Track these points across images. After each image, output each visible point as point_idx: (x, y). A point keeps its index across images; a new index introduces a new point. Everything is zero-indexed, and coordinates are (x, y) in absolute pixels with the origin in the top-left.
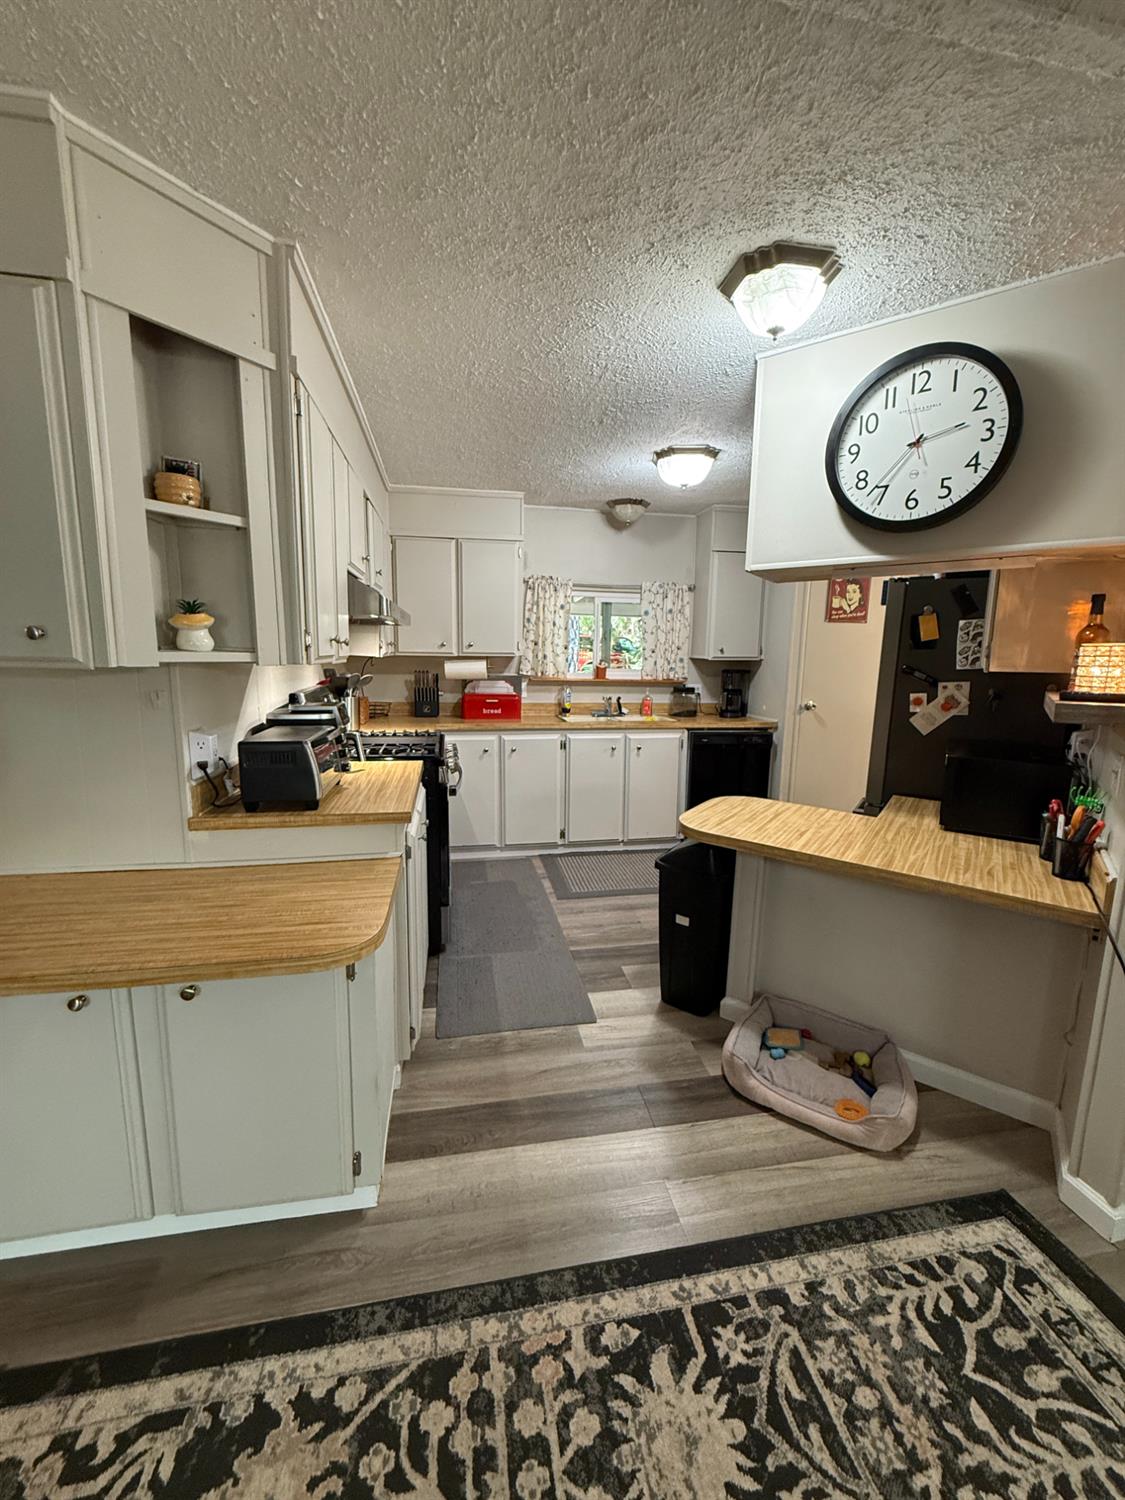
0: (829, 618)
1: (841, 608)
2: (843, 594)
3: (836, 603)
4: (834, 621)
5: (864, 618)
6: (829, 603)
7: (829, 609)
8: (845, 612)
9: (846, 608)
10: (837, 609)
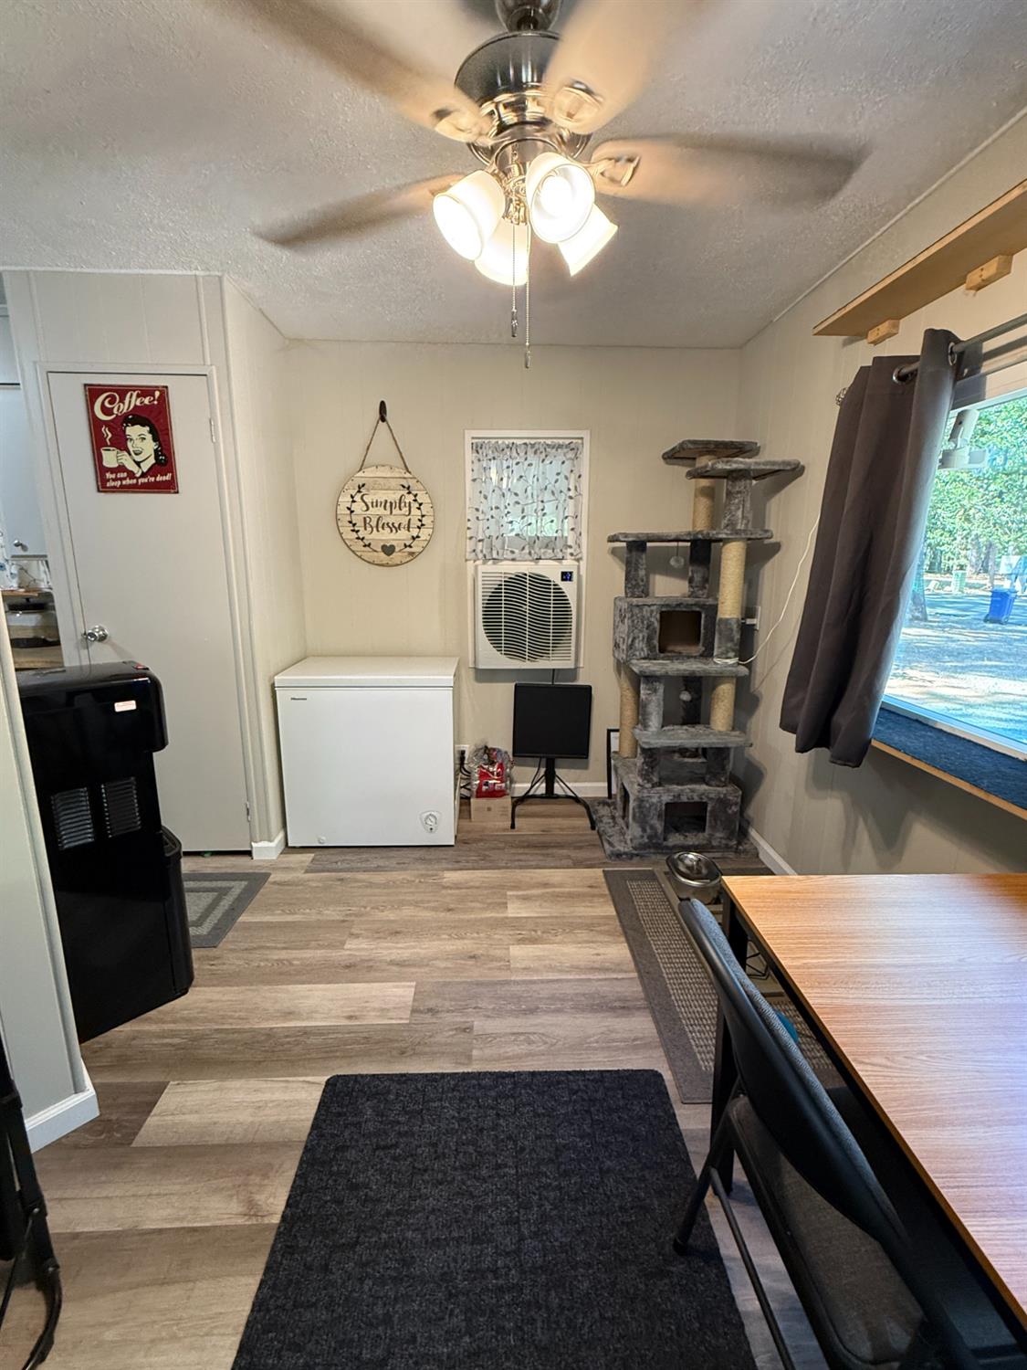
0: (103, 486)
1: (122, 468)
2: (121, 443)
3: (111, 458)
4: (114, 490)
5: (170, 487)
6: (98, 458)
7: (101, 470)
8: (131, 475)
9: (131, 466)
10: (112, 470)
